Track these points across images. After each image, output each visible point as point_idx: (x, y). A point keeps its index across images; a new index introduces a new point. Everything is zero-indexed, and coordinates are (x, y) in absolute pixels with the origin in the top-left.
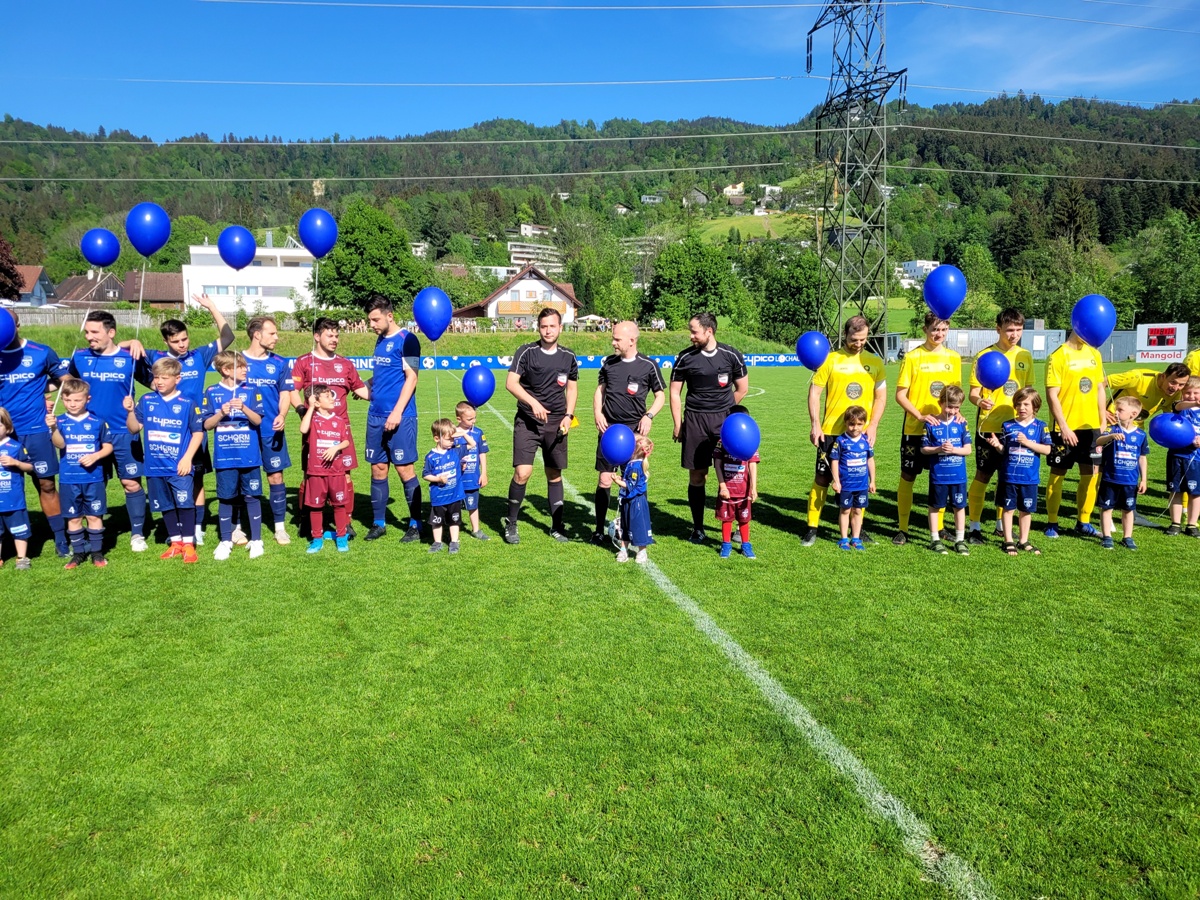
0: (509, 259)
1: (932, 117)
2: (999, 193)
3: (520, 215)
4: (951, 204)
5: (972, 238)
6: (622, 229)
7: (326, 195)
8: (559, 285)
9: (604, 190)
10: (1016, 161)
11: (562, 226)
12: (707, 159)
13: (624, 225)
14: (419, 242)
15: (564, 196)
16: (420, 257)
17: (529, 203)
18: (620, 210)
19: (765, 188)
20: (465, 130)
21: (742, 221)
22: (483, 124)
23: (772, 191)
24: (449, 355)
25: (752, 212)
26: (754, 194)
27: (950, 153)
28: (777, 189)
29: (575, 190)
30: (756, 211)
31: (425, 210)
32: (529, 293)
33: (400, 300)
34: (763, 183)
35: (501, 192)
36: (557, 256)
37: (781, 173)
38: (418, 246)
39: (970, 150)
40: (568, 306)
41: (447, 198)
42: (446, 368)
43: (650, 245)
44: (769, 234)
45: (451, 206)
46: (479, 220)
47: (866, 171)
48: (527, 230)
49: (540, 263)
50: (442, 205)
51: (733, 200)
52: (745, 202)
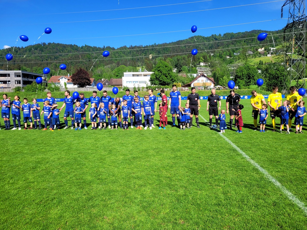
0: (197, 72)
3: (200, 60)
6: (228, 62)
7: (152, 58)
8: (210, 78)
9: (223, 52)
11: (211, 63)
12: (253, 42)
13: (228, 61)
14: (174, 68)
15: (212, 54)
16: (174, 72)
17: (203, 57)
18: (227, 57)
19: (271, 49)
20: (187, 39)
21: (263, 58)
22: (191, 37)
23: (273, 49)
26: (267, 51)
29: (215, 53)
30: (268, 55)
31: (176, 60)
32: (202, 80)
33: (170, 83)
34: (270, 47)
36: (210, 70)
38: (174, 70)
40: (212, 84)
41: (181, 57)
43: (235, 66)
44: (272, 61)
45: (182, 59)
46: (189, 62)
47: (299, 44)
48: (202, 64)
49: (205, 72)
50: (180, 59)
51: (261, 52)
52: (264, 53)
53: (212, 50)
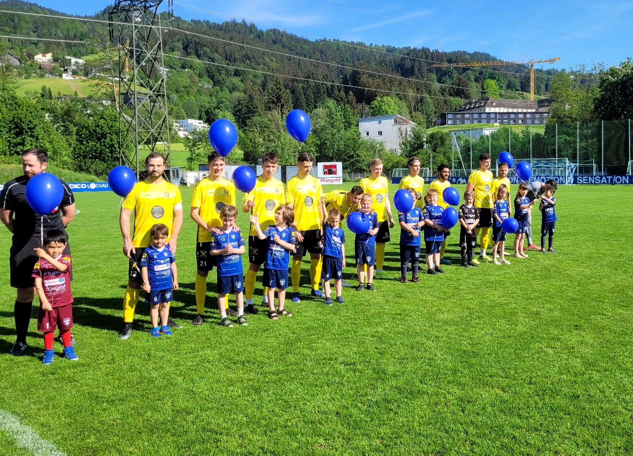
1: (190, 26)
2: (236, 80)
4: (207, 85)
5: (222, 107)
10: (244, 62)
19: (70, 60)
21: (52, 82)
23: (76, 62)
25: (61, 76)
26: (61, 63)
27: (204, 52)
28: (81, 61)
34: (68, 55)
37: (83, 50)
39: (216, 51)
44: (76, 93)
47: (148, 55)
51: (43, 65)
52: (54, 68)
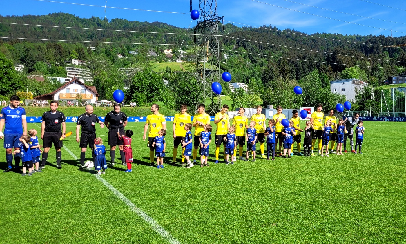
0: (66, 74)
1: (241, 31)
2: (264, 60)
3: (72, 55)
4: (248, 63)
5: (255, 75)
6: (120, 64)
8: (89, 87)
9: (112, 47)
10: (269, 49)
11: (92, 62)
12: (157, 39)
13: (121, 63)
14: (19, 64)
15: (93, 49)
16: (19, 71)
17: (76, 50)
18: (119, 56)
19: (180, 52)
20: (44, 16)
21: (171, 64)
22: (53, 14)
23: (183, 53)
24: (34, 116)
25: (176, 61)
26: (176, 54)
27: (248, 45)
28: (185, 52)
29: (98, 47)
30: (177, 60)
31: (23, 50)
33: (9, 91)
34: (180, 50)
35: (62, 45)
36: (90, 74)
37: (187, 47)
38: (18, 66)
39: (254, 44)
40: (93, 96)
41: (34, 46)
42: (32, 122)
43: (132, 71)
44: (182, 70)
45: (36, 49)
46: (50, 56)
47: (212, 50)
48: (75, 62)
49: (81, 77)
50: (31, 48)
51: (168, 55)
52: (172, 57)
53: (93, 40)
